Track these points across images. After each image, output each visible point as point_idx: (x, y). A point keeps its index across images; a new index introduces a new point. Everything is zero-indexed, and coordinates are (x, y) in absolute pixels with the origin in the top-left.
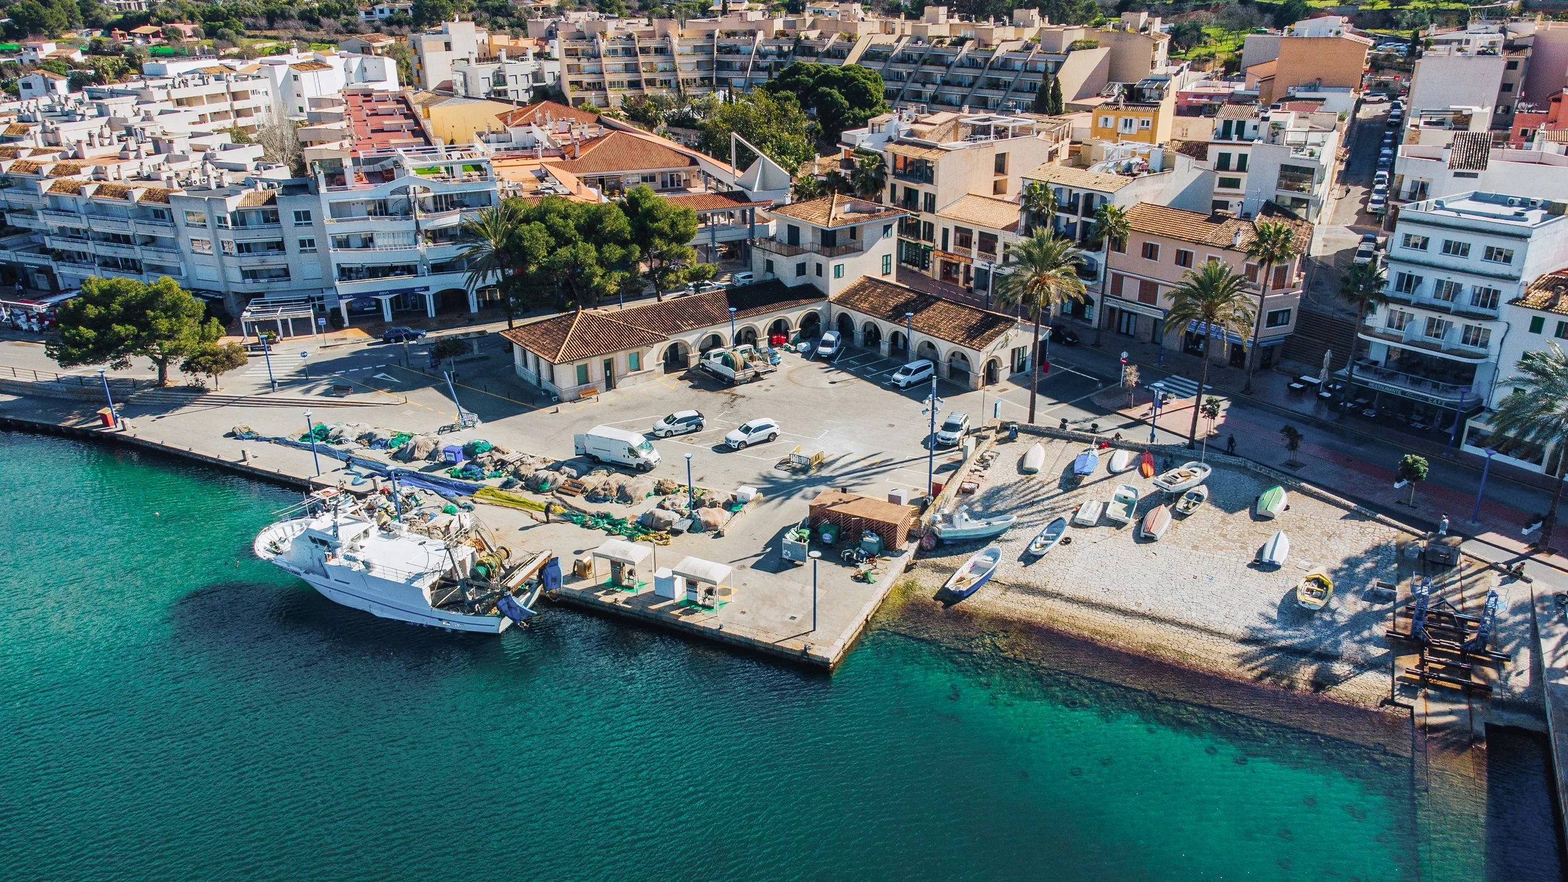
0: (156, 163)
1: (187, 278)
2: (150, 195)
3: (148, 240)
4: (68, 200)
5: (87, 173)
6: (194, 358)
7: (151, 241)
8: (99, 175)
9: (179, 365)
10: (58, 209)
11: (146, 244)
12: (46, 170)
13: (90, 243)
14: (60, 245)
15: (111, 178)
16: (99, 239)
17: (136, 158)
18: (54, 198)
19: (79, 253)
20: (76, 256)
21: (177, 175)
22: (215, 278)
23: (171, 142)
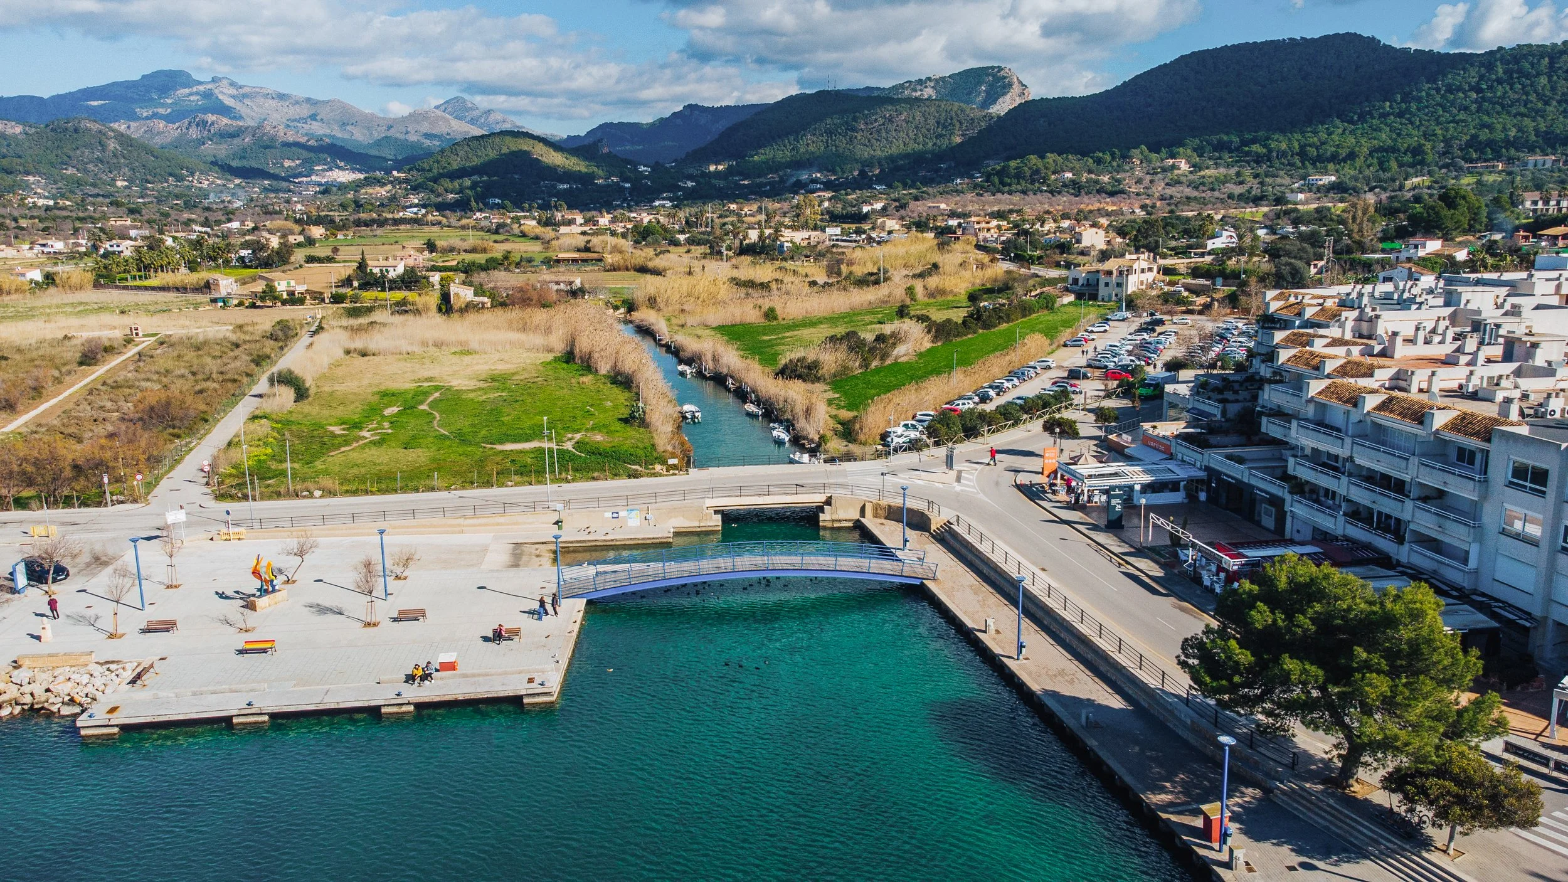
0: (1496, 374)
1: (1476, 571)
2: (1462, 424)
3: (1434, 494)
4: (1338, 411)
5: (1383, 376)
6: (1420, 773)
7: (1435, 497)
8: (1400, 381)
9: (1382, 772)
10: (1322, 424)
11: (1425, 499)
12: (1330, 367)
13: (1344, 479)
14: (1304, 473)
15: (1414, 389)
16: (1360, 476)
17: (1468, 364)
18: (1322, 407)
19: (1327, 491)
20: (1322, 493)
21: (1525, 397)
22: (1530, 589)
23: (1535, 345)
